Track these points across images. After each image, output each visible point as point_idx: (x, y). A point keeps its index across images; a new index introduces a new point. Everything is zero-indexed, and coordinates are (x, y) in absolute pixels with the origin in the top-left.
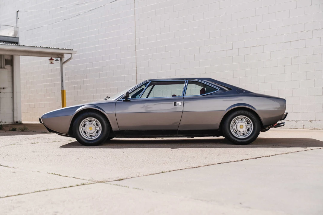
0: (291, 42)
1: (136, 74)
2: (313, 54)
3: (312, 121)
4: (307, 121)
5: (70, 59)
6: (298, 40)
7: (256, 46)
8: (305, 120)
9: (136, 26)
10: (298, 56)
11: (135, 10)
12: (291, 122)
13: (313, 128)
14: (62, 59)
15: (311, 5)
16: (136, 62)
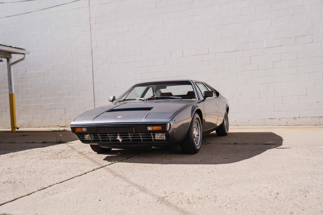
0: (272, 47)
1: (93, 77)
2: (296, 59)
3: (296, 118)
4: (290, 118)
5: (22, 59)
6: (280, 46)
7: (236, 51)
8: (288, 118)
9: (91, 29)
10: (280, 60)
11: (90, 13)
12: (273, 120)
13: (297, 125)
14: (10, 59)
15: (294, 14)
16: (93, 66)
